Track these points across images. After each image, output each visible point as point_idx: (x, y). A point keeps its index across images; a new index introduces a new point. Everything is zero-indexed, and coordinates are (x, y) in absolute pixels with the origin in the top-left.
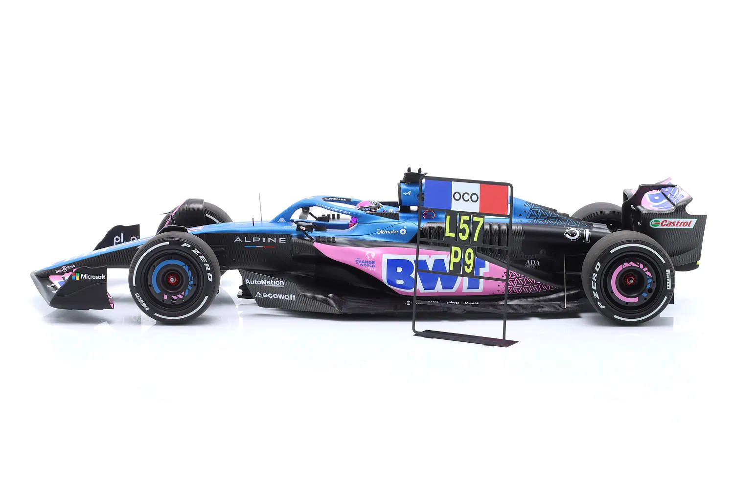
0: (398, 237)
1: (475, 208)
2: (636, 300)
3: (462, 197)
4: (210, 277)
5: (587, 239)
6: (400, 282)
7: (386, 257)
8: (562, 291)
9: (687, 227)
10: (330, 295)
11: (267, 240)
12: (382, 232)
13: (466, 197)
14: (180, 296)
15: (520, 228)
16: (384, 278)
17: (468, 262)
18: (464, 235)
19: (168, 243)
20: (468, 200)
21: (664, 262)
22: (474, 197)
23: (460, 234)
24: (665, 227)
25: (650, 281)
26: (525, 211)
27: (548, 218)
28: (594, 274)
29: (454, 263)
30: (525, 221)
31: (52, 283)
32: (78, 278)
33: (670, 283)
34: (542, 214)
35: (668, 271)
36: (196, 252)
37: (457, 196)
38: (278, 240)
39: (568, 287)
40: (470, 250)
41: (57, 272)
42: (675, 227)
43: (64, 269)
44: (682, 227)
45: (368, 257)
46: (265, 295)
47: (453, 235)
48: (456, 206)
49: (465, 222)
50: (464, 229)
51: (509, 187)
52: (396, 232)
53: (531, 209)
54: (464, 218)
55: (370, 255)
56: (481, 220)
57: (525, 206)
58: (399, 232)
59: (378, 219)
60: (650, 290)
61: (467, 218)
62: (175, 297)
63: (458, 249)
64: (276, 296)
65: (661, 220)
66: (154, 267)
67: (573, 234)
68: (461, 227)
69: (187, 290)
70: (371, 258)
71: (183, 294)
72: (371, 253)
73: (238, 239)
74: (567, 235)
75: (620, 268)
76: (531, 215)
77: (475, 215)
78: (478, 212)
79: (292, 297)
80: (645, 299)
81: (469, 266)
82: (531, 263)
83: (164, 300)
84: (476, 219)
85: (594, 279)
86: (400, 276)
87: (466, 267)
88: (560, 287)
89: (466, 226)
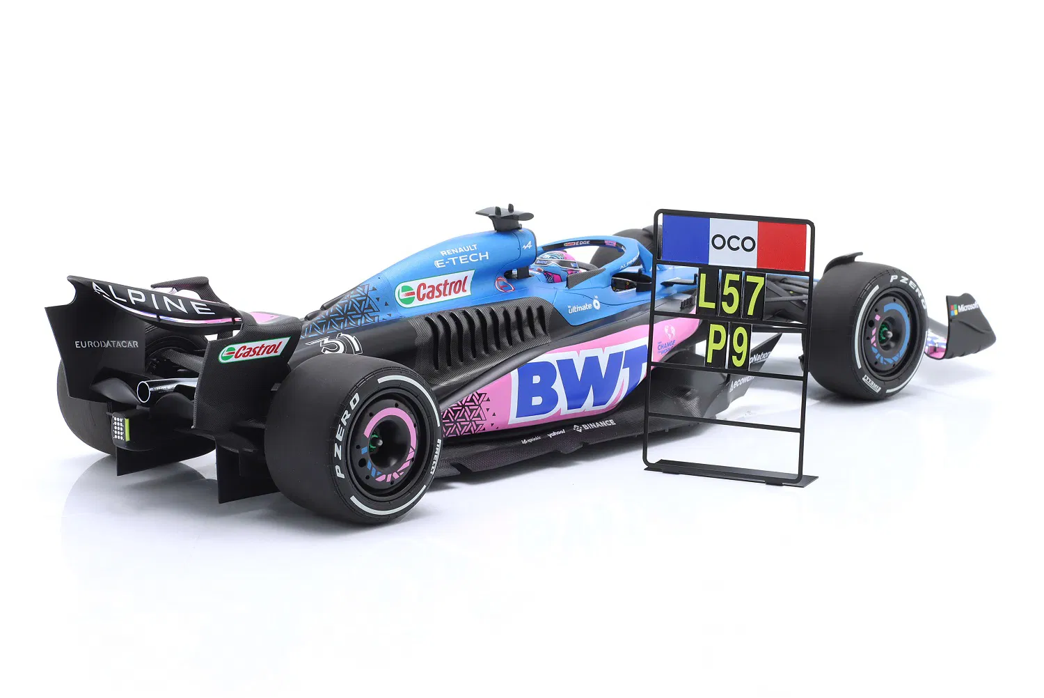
1: (749, 260)
3: (727, 242)
13: (734, 243)
17: (738, 349)
18: (730, 304)
20: (738, 248)
23: (724, 304)
29: (713, 351)
40: (741, 330)
47: (712, 305)
48: (716, 258)
49: (732, 283)
50: (731, 295)
51: (809, 228)
54: (730, 277)
56: (760, 281)
61: (736, 277)
63: (721, 329)
68: (726, 293)
77: (750, 272)
78: (755, 267)
81: (739, 356)
84: (750, 279)
87: (734, 358)
89: (734, 291)
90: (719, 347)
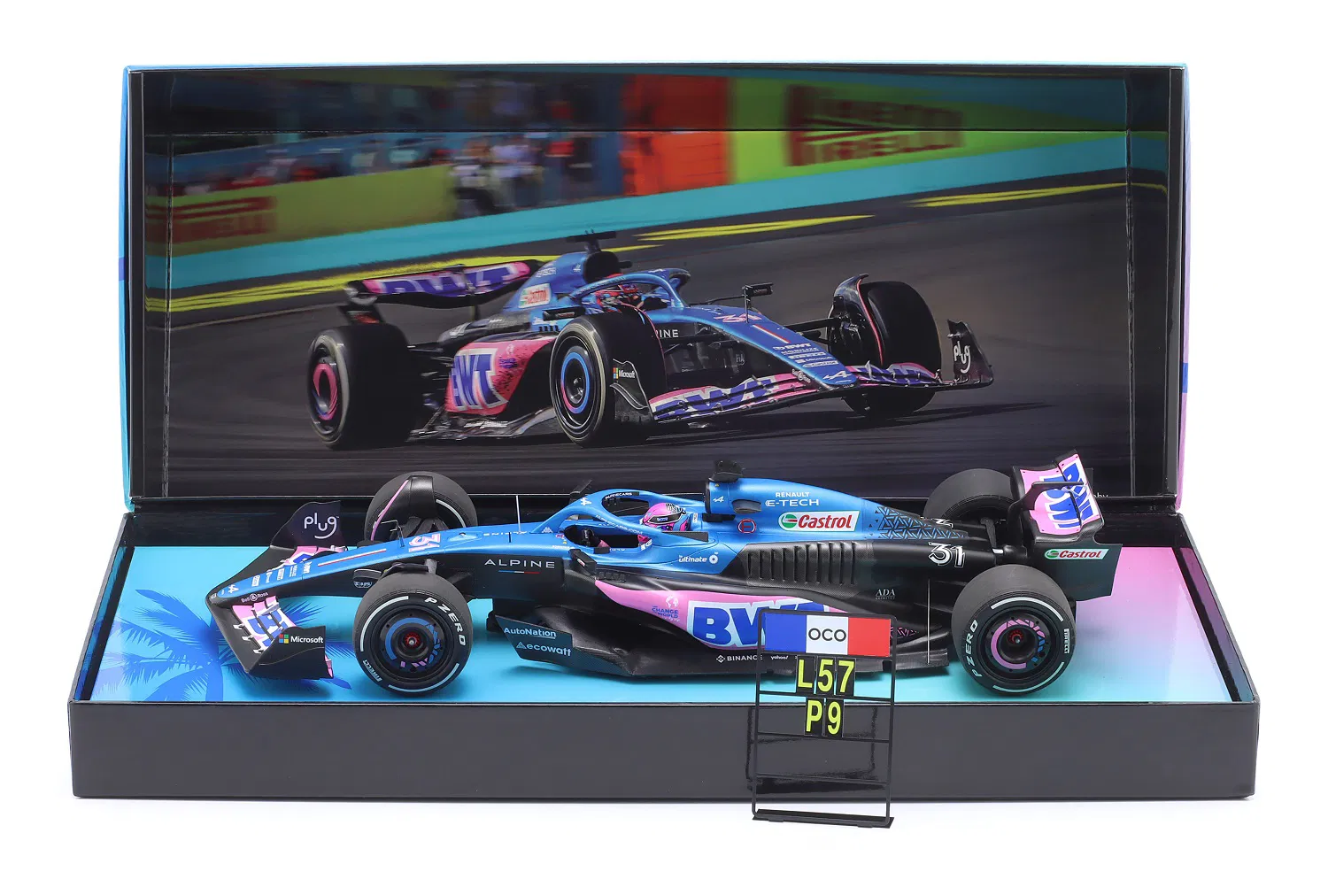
0: (706, 566)
1: (842, 648)
2: (1023, 666)
3: (822, 635)
4: (462, 640)
5: (960, 563)
6: (711, 636)
7: (693, 605)
8: (925, 634)
9: (1095, 558)
10: (615, 649)
11: (528, 564)
12: (685, 559)
13: (828, 635)
14: (421, 663)
15: (870, 546)
16: (690, 628)
17: (832, 720)
18: (825, 684)
19: (407, 598)
20: (831, 639)
21: (1062, 620)
22: (840, 636)
23: (820, 684)
24: (1066, 558)
25: (1043, 642)
26: (877, 521)
27: (908, 529)
28: (969, 635)
29: (813, 723)
30: (877, 535)
31: (240, 623)
32: (286, 641)
33: (1068, 645)
34: (900, 523)
35: (1067, 630)
36: (444, 608)
37: (814, 634)
38: (544, 564)
39: (933, 628)
40: (835, 705)
41: (243, 600)
42: (1078, 558)
43: (253, 597)
44: (1088, 558)
45: (670, 605)
46: (529, 646)
47: (810, 685)
48: (812, 647)
49: (826, 667)
50: (825, 677)
52: (704, 560)
53: (885, 516)
54: (824, 662)
55: (671, 602)
56: (851, 665)
57: (876, 512)
58: (708, 560)
59: (679, 541)
60: (1042, 654)
61: (830, 662)
62: (416, 665)
63: (818, 704)
64: (544, 648)
65: (1060, 551)
66: (388, 626)
67: (940, 556)
68: (821, 675)
69: (432, 656)
70: (673, 605)
71: (426, 660)
72: (671, 598)
73: (490, 562)
74: (933, 559)
75: (1003, 627)
76: (885, 525)
77: (842, 657)
78: (846, 654)
79: (567, 652)
80: (1036, 665)
81: (834, 726)
82: (883, 594)
83: (401, 668)
84: (842, 663)
85: (968, 641)
86: (711, 629)
87: (830, 727)
88: (922, 628)
89: (828, 673)
90: (817, 718)
